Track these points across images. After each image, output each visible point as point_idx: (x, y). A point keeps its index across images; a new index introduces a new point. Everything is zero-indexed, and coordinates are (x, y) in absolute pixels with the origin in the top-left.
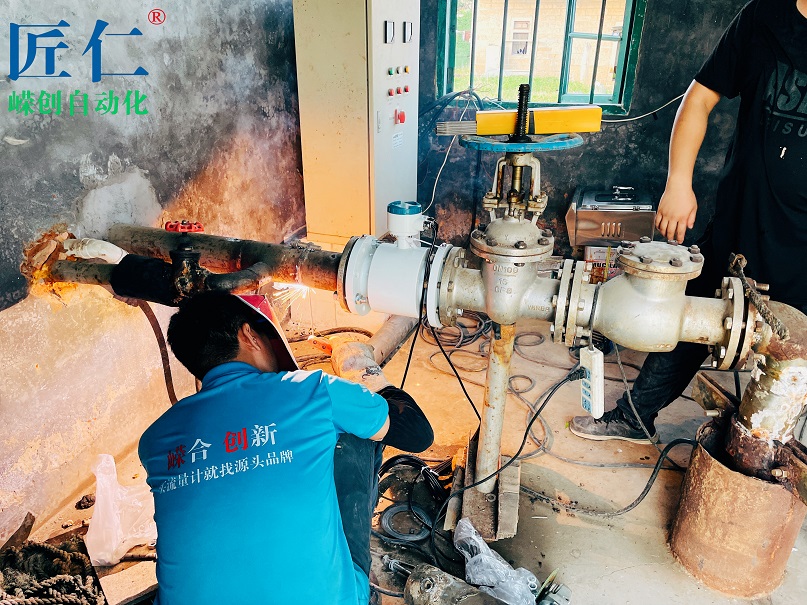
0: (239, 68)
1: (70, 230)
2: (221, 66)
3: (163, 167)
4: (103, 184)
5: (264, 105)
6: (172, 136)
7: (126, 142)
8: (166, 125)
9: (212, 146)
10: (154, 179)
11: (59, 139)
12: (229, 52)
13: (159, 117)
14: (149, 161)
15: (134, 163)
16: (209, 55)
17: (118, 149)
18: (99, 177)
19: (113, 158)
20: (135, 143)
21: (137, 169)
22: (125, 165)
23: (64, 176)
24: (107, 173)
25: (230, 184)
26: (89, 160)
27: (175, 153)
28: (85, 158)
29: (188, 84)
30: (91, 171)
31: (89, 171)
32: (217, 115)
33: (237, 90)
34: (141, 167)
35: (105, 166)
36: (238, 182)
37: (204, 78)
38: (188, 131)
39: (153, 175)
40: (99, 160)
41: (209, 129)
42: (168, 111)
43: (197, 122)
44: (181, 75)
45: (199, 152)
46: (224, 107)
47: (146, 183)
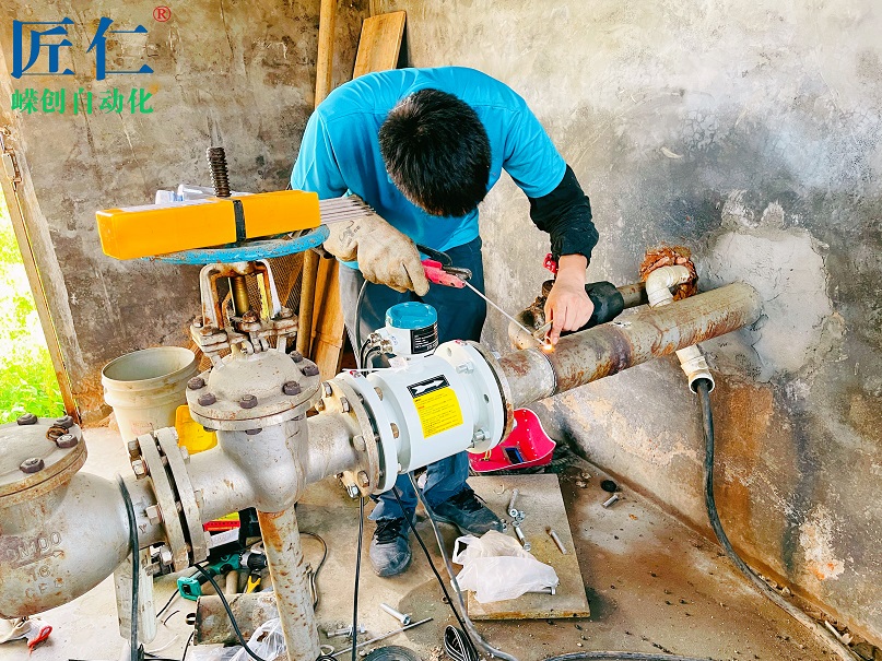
4: (747, 233)
7: (804, 194)
10: (834, 261)
11: (713, 165)
14: (837, 232)
15: (807, 226)
17: (788, 199)
18: (745, 222)
19: (775, 208)
20: (819, 199)
21: (808, 236)
22: (789, 222)
23: (705, 203)
24: (758, 221)
26: (740, 197)
28: (736, 194)
30: (739, 211)
31: (735, 210)
34: (818, 236)
35: (760, 213)
39: (836, 254)
40: (754, 203)
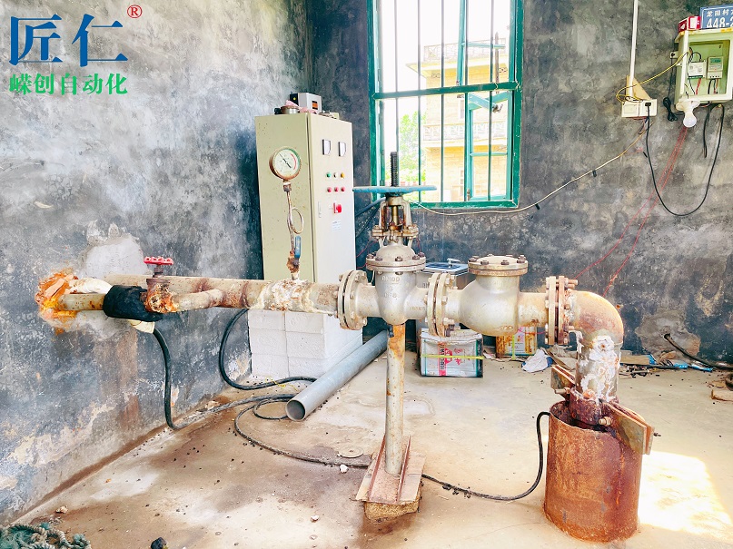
0: (215, 173)
1: (75, 274)
2: (200, 171)
3: (150, 236)
4: (103, 244)
5: (233, 200)
6: (159, 216)
7: (124, 216)
8: (155, 208)
9: (190, 226)
10: (143, 245)
11: (75, 208)
12: (207, 161)
13: (151, 201)
14: (140, 231)
15: (129, 231)
16: (192, 163)
17: (118, 220)
18: (100, 238)
19: (113, 226)
20: (130, 217)
21: (130, 236)
22: (121, 232)
23: (75, 234)
24: (107, 236)
25: (203, 256)
26: (95, 225)
27: (161, 228)
28: (92, 224)
29: (173, 180)
30: (96, 233)
31: (94, 233)
32: (196, 204)
33: (212, 188)
34: (134, 235)
35: (107, 231)
36: (210, 255)
37: (186, 177)
38: (172, 213)
39: (143, 241)
40: (103, 226)
41: (188, 213)
42: (157, 197)
43: (179, 207)
44: (169, 174)
45: (179, 230)
46: (201, 199)
47: (137, 247)
